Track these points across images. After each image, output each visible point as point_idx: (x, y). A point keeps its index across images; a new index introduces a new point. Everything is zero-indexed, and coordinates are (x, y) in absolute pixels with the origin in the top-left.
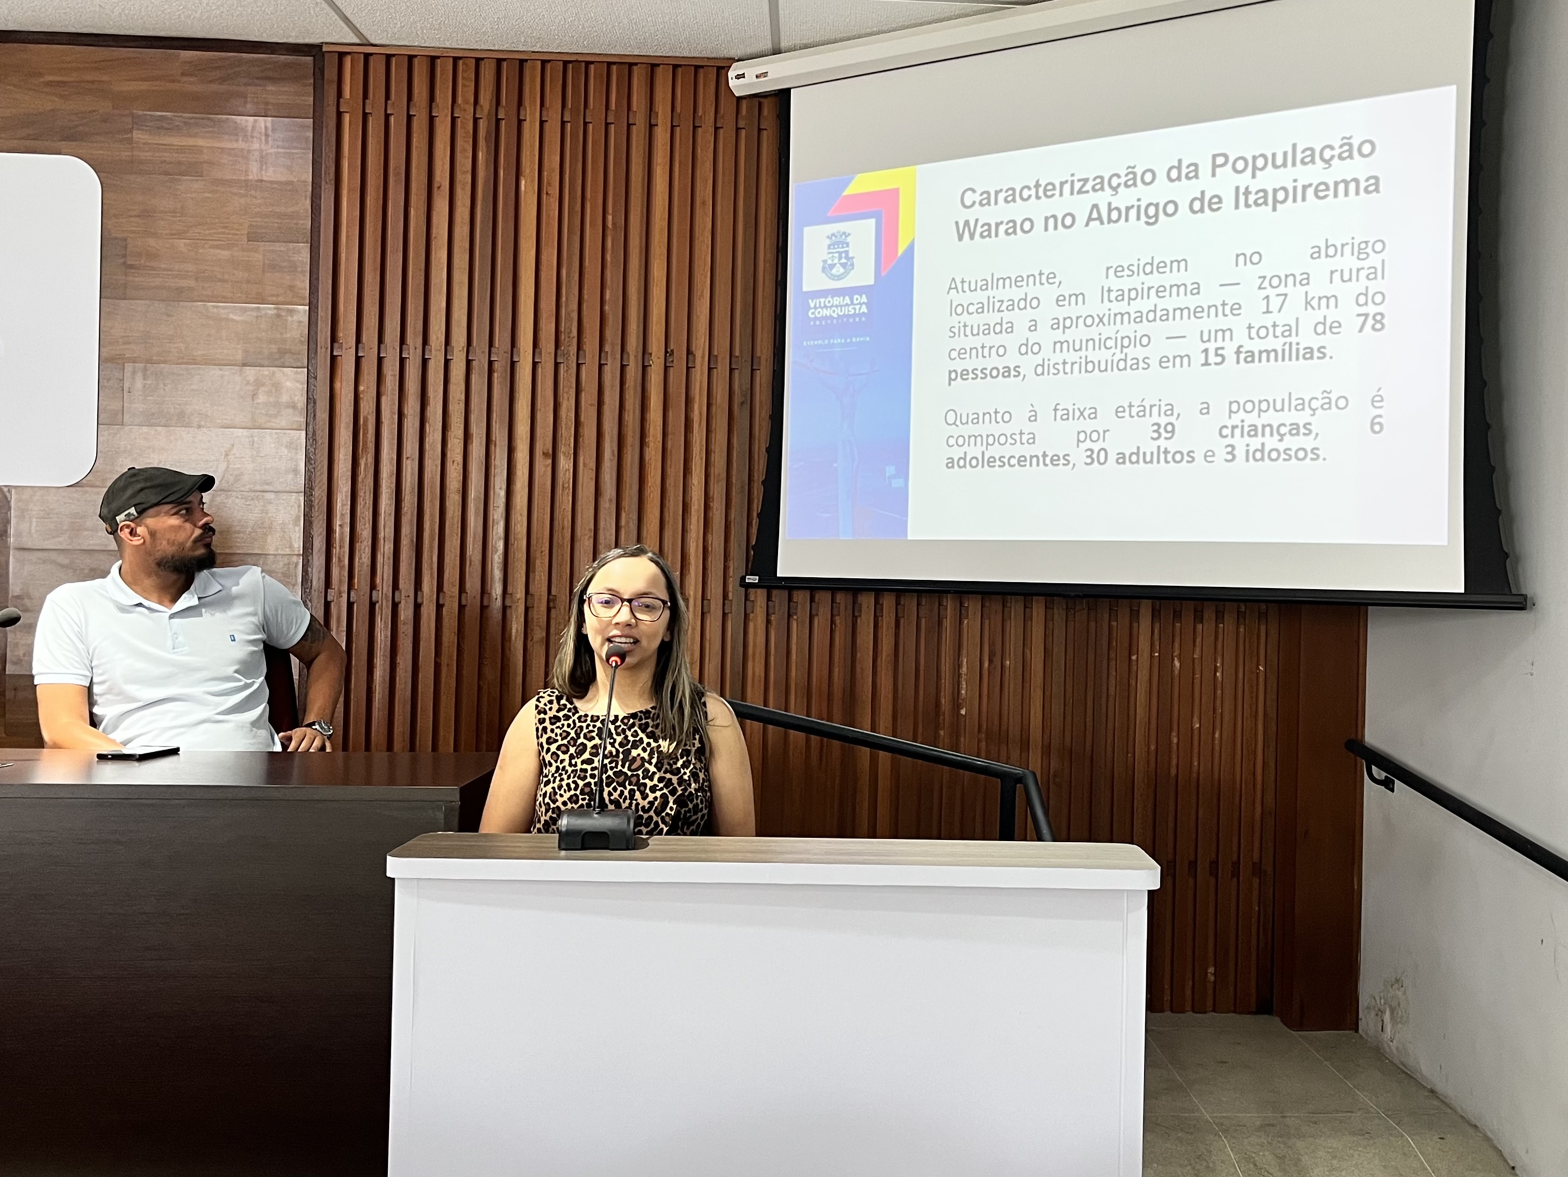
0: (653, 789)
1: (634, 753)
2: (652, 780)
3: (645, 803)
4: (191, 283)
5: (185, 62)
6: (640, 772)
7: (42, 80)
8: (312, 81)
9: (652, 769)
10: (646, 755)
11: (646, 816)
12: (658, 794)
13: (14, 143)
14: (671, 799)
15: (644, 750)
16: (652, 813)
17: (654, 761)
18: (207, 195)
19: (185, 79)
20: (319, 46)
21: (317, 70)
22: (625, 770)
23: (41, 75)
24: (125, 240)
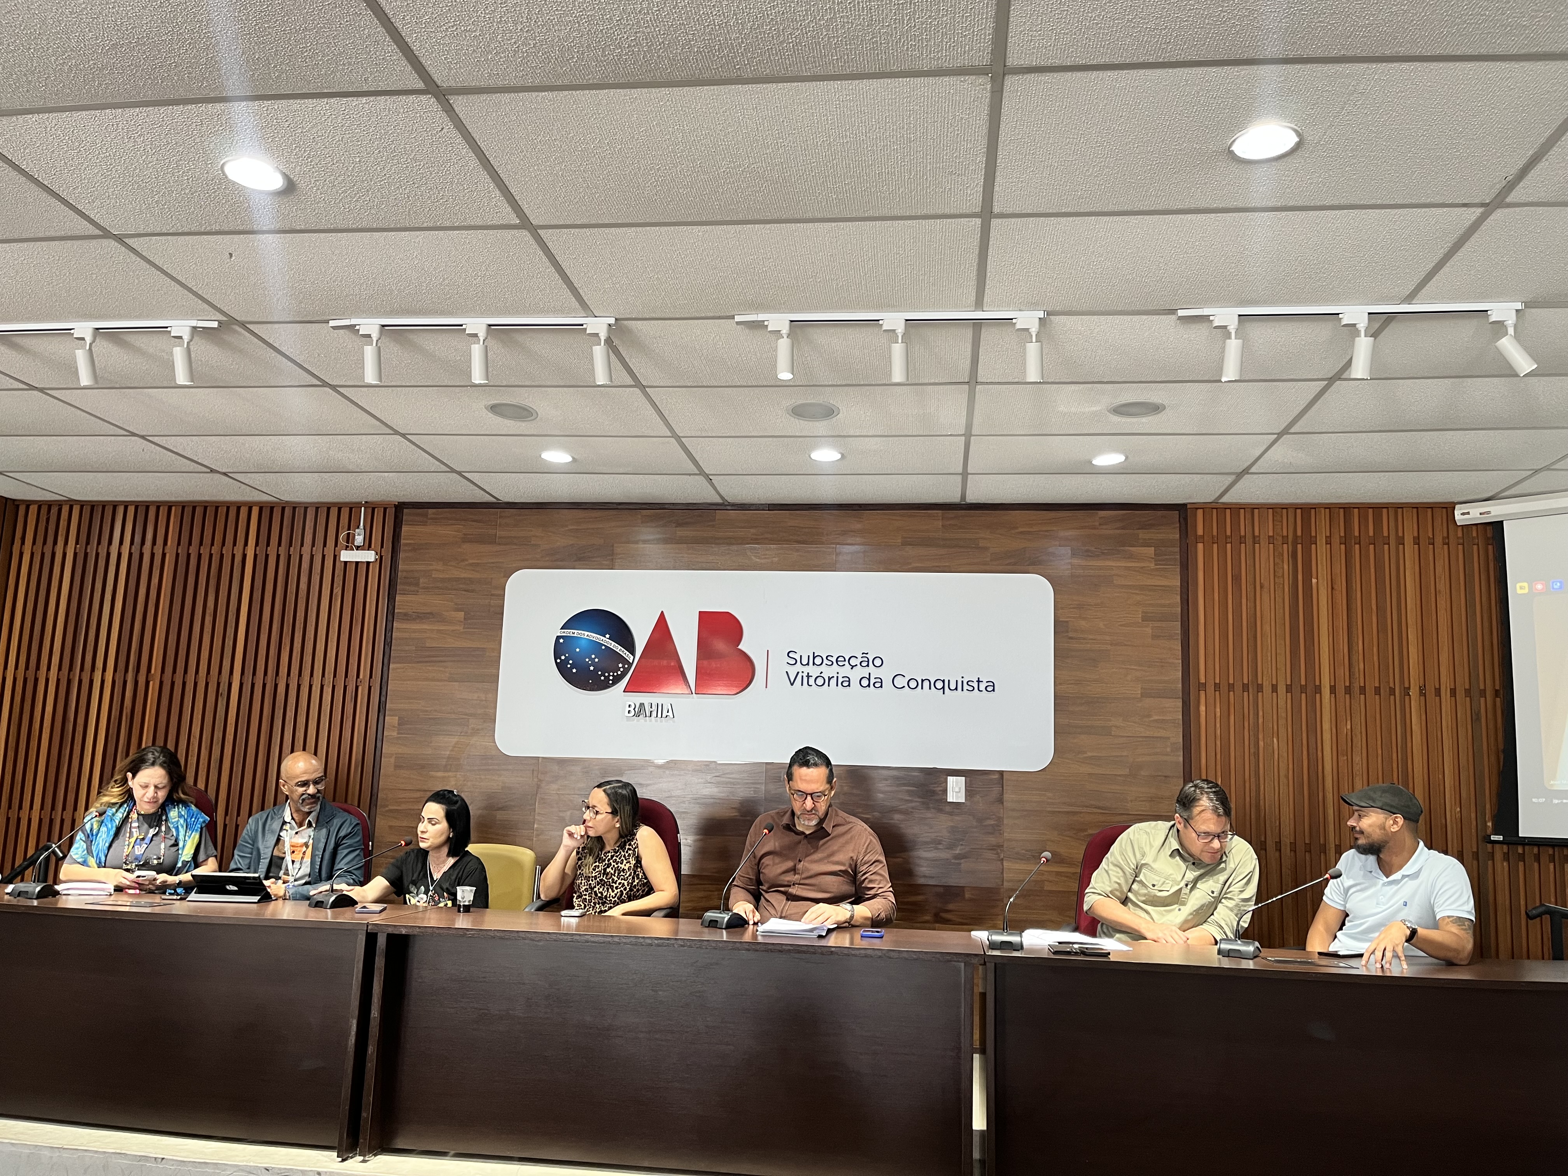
0: (617, 888)
1: (608, 870)
2: (616, 884)
3: (613, 894)
4: (1109, 647)
5: (1102, 518)
6: (610, 880)
7: (1017, 531)
8: (1178, 525)
9: (616, 879)
10: (612, 872)
11: (613, 900)
12: (619, 890)
13: (1001, 568)
14: (625, 892)
15: (612, 869)
16: (616, 899)
17: (616, 875)
18: (1116, 594)
19: (1101, 527)
20: (1185, 505)
21: (1182, 520)
22: (604, 879)
23: (1016, 528)
24: (1067, 622)
